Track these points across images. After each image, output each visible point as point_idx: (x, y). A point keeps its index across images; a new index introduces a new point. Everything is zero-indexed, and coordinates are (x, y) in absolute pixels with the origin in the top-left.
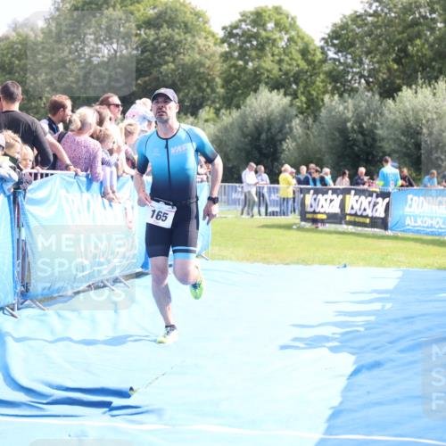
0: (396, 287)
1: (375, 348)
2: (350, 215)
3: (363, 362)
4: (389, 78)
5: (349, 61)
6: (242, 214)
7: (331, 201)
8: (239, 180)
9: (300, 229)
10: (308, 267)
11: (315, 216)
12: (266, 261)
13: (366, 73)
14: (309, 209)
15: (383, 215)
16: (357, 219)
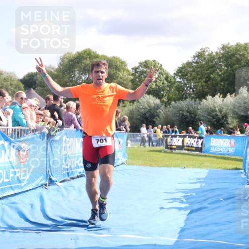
0: (206, 177)
1: (198, 203)
2: (186, 146)
3: (193, 209)
4: (202, 89)
5: (186, 82)
6: (141, 145)
7: (179, 140)
8: (139, 132)
9: (165, 152)
10: (168, 168)
11: (172, 147)
12: (151, 165)
13: (192, 86)
14: (169, 144)
15: (200, 146)
16: (189, 148)
